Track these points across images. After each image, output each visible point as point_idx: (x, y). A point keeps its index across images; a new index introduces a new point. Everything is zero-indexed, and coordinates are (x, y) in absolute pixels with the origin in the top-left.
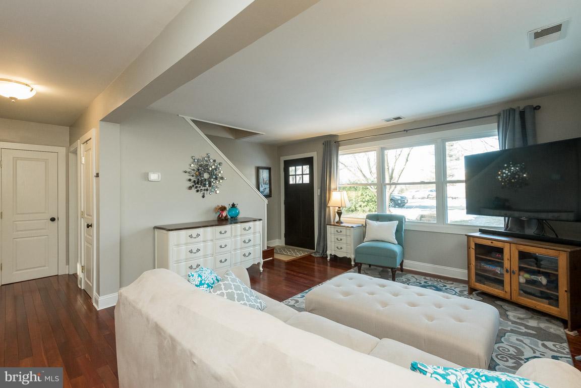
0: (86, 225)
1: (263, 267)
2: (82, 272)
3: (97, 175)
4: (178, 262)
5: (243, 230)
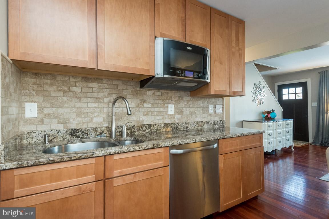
5: (286, 125)
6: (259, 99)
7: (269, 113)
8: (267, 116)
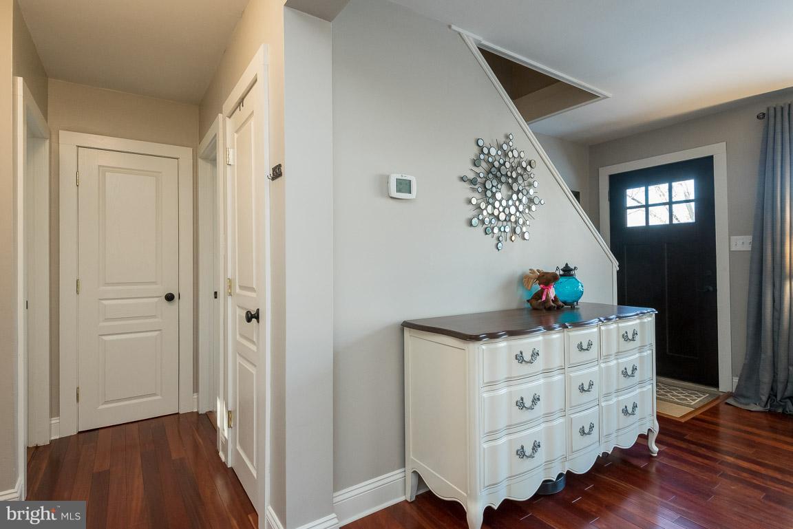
0: (244, 315)
1: (658, 442)
2: (229, 426)
3: (277, 173)
4: (492, 434)
5: (622, 340)
6: (502, 217)
7: (547, 279)
8: (538, 295)
